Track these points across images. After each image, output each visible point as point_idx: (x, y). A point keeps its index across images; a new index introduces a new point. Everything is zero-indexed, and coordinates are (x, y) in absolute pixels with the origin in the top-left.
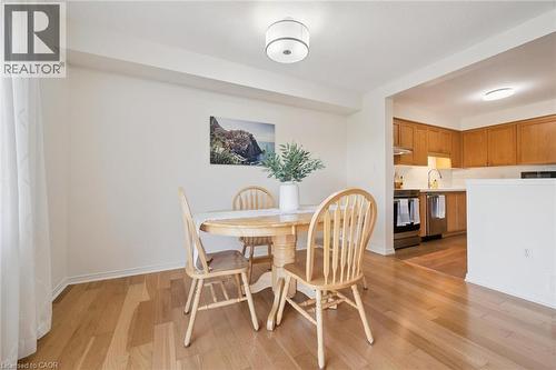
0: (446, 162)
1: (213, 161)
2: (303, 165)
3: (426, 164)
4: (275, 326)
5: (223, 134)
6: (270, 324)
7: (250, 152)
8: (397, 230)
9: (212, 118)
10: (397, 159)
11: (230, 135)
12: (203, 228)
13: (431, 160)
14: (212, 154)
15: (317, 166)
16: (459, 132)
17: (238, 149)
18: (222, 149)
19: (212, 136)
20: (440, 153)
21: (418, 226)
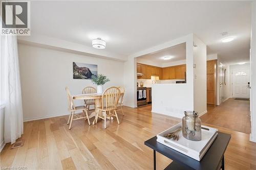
0: (158, 78)
1: (74, 78)
2: (104, 80)
3: (150, 79)
4: (95, 124)
5: (78, 68)
6: (93, 123)
7: (88, 75)
8: (138, 100)
9: (74, 63)
10: (139, 77)
11: (81, 69)
12: (74, 98)
13: (152, 77)
14: (74, 75)
15: (108, 80)
16: (162, 68)
17: (83, 73)
18: (77, 74)
19: (74, 69)
20: (155, 75)
21: (146, 99)
